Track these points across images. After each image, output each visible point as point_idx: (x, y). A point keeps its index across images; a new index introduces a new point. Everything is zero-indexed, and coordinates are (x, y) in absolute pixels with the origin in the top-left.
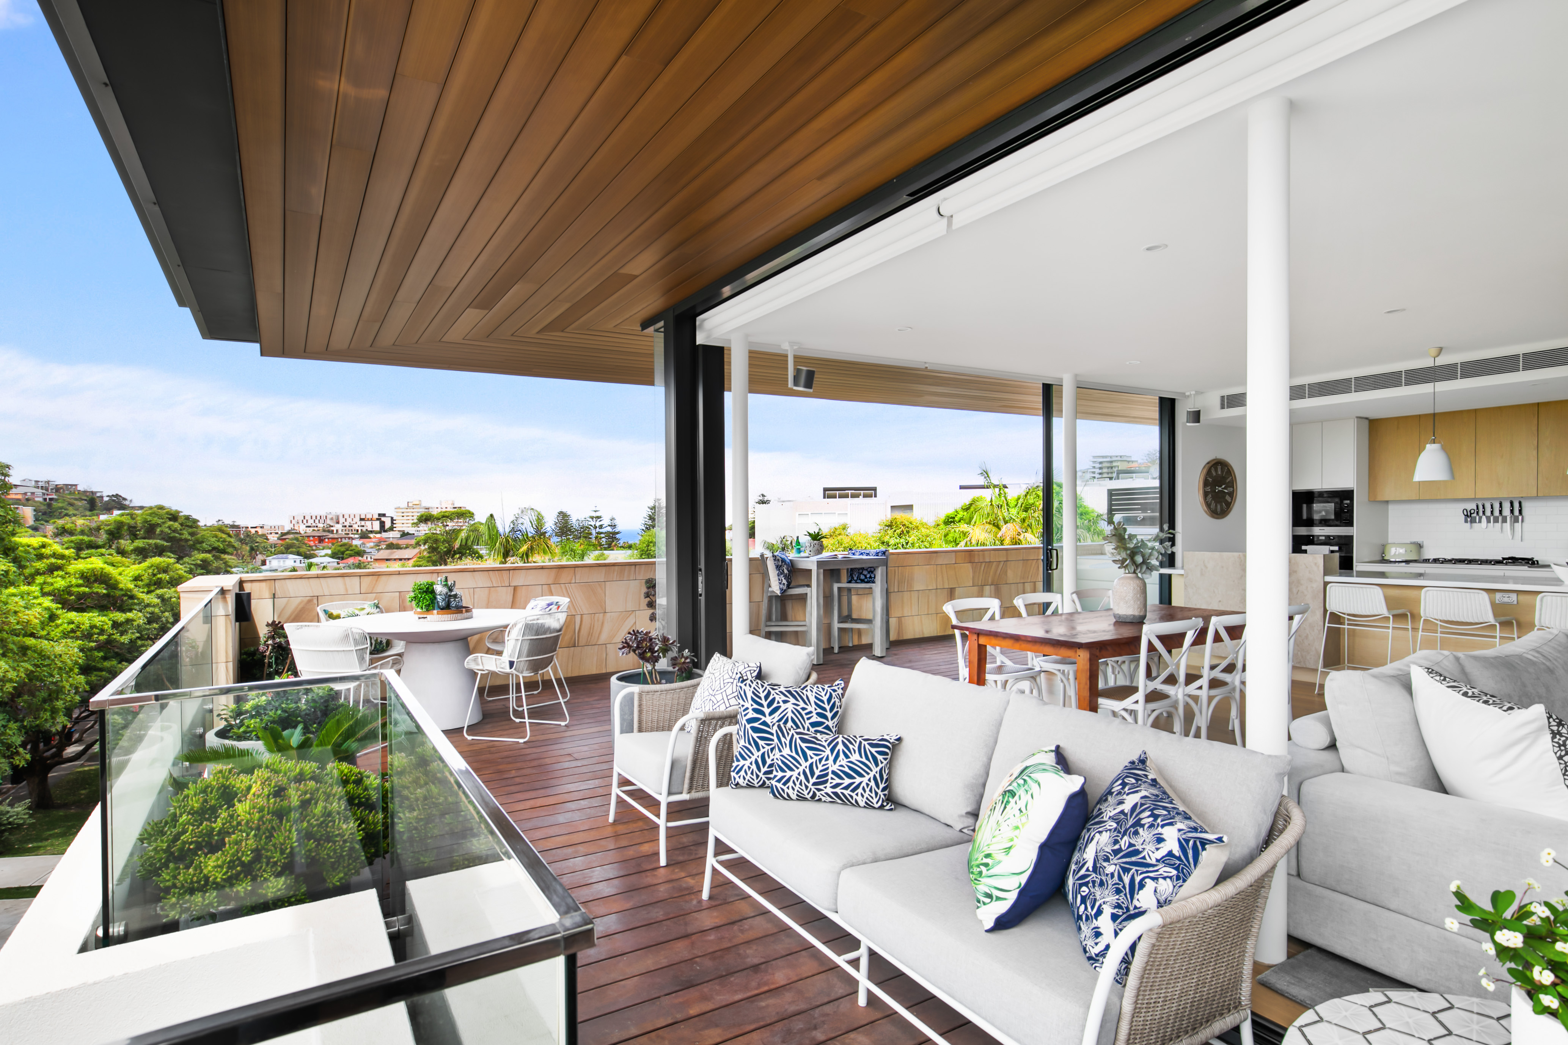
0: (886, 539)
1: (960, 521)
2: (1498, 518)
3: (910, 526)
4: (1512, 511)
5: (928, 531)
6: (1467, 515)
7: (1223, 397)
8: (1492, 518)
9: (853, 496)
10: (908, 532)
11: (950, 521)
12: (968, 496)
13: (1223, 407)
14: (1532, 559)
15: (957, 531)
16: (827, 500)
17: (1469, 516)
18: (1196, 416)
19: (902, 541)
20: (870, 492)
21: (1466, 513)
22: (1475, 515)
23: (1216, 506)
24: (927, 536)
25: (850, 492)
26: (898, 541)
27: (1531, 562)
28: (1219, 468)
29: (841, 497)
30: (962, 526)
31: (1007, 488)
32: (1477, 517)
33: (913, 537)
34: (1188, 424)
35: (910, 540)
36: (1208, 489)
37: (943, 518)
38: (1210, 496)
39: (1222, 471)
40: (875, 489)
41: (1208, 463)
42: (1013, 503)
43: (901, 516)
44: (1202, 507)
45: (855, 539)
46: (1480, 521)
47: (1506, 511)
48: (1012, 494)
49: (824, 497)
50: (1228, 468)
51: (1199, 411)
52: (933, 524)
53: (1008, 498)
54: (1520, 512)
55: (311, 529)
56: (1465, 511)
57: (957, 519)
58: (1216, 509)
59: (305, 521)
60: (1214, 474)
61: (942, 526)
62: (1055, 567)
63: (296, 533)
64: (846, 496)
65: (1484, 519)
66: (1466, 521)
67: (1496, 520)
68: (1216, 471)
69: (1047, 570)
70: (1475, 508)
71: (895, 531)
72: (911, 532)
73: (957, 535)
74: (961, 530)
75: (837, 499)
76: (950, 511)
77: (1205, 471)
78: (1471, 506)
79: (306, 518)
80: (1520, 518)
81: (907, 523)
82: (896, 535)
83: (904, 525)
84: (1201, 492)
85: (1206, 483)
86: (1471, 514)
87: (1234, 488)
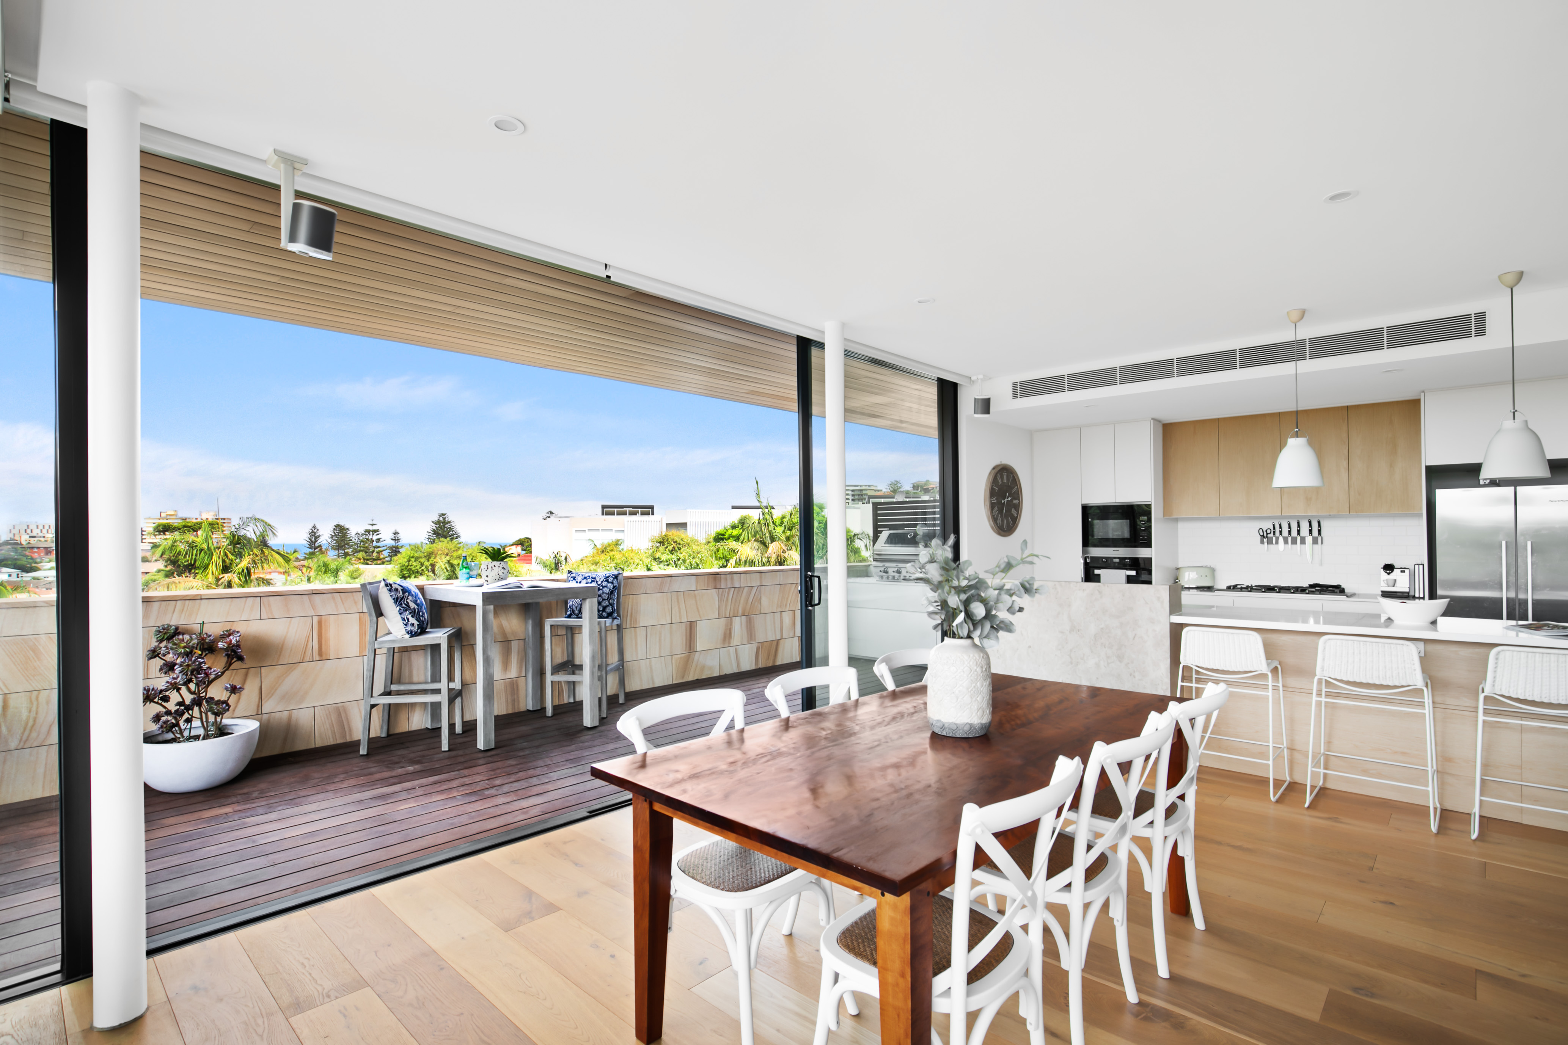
0: (658, 555)
1: (729, 538)
2: (1296, 538)
3: (682, 542)
4: (1311, 532)
5: (699, 548)
6: (1263, 536)
7: (1015, 384)
8: (1290, 539)
9: (632, 514)
10: (680, 549)
11: (720, 538)
12: (736, 516)
13: (1015, 396)
14: (1338, 587)
15: (726, 548)
16: (605, 517)
17: (1266, 537)
18: (985, 406)
19: (674, 557)
20: (648, 510)
21: (1262, 534)
22: (1272, 535)
23: (1002, 521)
24: (698, 553)
25: (628, 509)
26: (669, 557)
27: (1337, 590)
28: (1005, 474)
29: (619, 514)
30: (730, 543)
31: (773, 508)
32: (1274, 539)
33: (684, 554)
34: (976, 416)
35: (681, 556)
36: (995, 500)
37: (714, 535)
38: (996, 508)
39: (1008, 480)
40: (652, 508)
41: (994, 468)
42: (778, 522)
43: (675, 534)
44: (989, 521)
45: (627, 555)
46: (1277, 543)
47: (1305, 531)
48: (777, 514)
49: (603, 514)
50: (1014, 476)
51: (989, 399)
52: (704, 541)
53: (774, 517)
54: (1319, 531)
55: (36, 539)
56: (1261, 531)
57: (726, 537)
58: (1002, 525)
59: (29, 531)
60: (1000, 482)
61: (713, 543)
62: (816, 601)
63: (17, 544)
64: (624, 514)
65: (1281, 539)
66: (1262, 542)
67: (1294, 541)
68: (1002, 478)
69: (807, 606)
70: (1272, 528)
71: (667, 547)
72: (683, 549)
73: (726, 553)
74: (730, 548)
75: (616, 517)
76: (720, 529)
77: (991, 478)
78: (1267, 525)
79: (31, 527)
80: (1320, 538)
81: (678, 540)
82: (667, 552)
83: (675, 542)
84: (988, 503)
85: (992, 493)
86: (1267, 534)
87: (1019, 500)
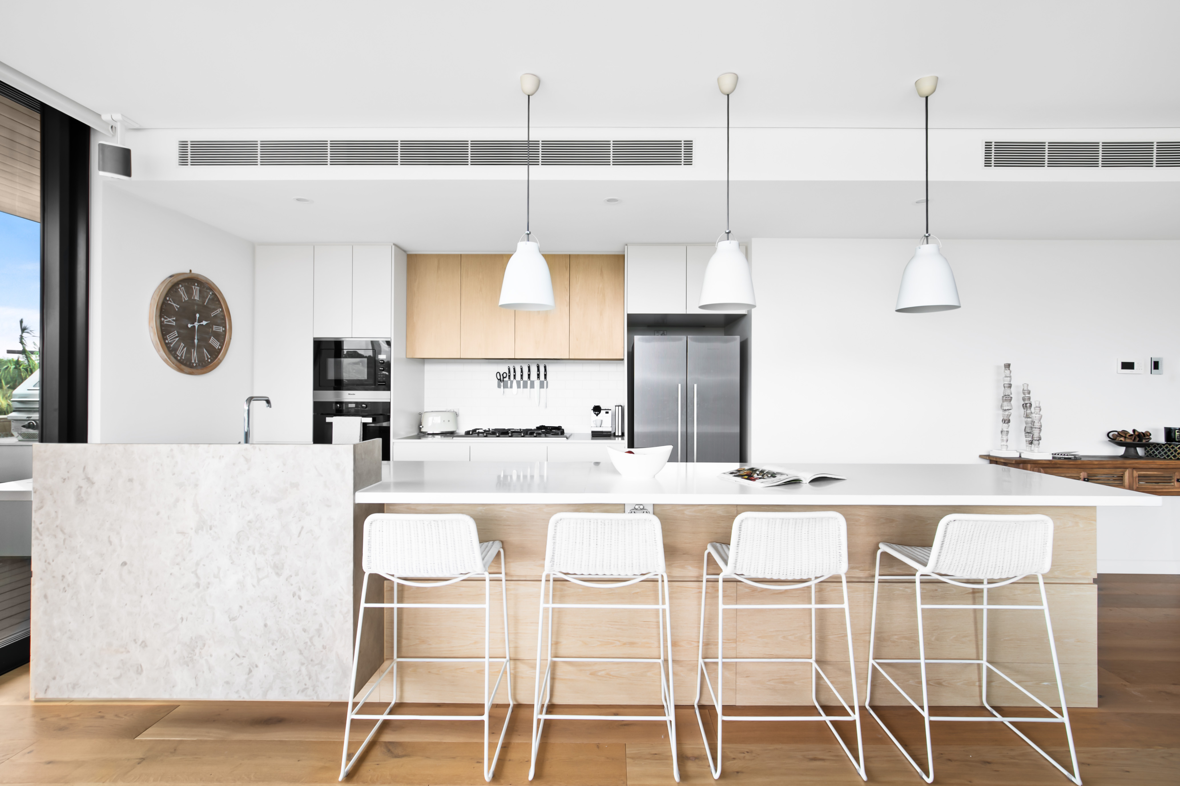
2: (526, 382)
4: (538, 375)
7: (183, 144)
8: (521, 383)
13: (182, 160)
18: (124, 161)
21: (499, 378)
22: (507, 379)
23: (187, 352)
27: (558, 431)
28: (194, 288)
32: (509, 382)
36: (170, 321)
38: (173, 332)
39: (203, 297)
41: (171, 276)
44: (158, 351)
46: (511, 387)
47: (534, 375)
50: (214, 294)
54: (545, 375)
56: (498, 374)
58: (187, 358)
60: (185, 297)
65: (515, 383)
66: (499, 386)
67: (525, 386)
68: (187, 293)
70: (508, 372)
77: (164, 290)
78: (503, 369)
80: (545, 383)
84: (155, 324)
85: (166, 310)
86: (504, 378)
87: (225, 327)
